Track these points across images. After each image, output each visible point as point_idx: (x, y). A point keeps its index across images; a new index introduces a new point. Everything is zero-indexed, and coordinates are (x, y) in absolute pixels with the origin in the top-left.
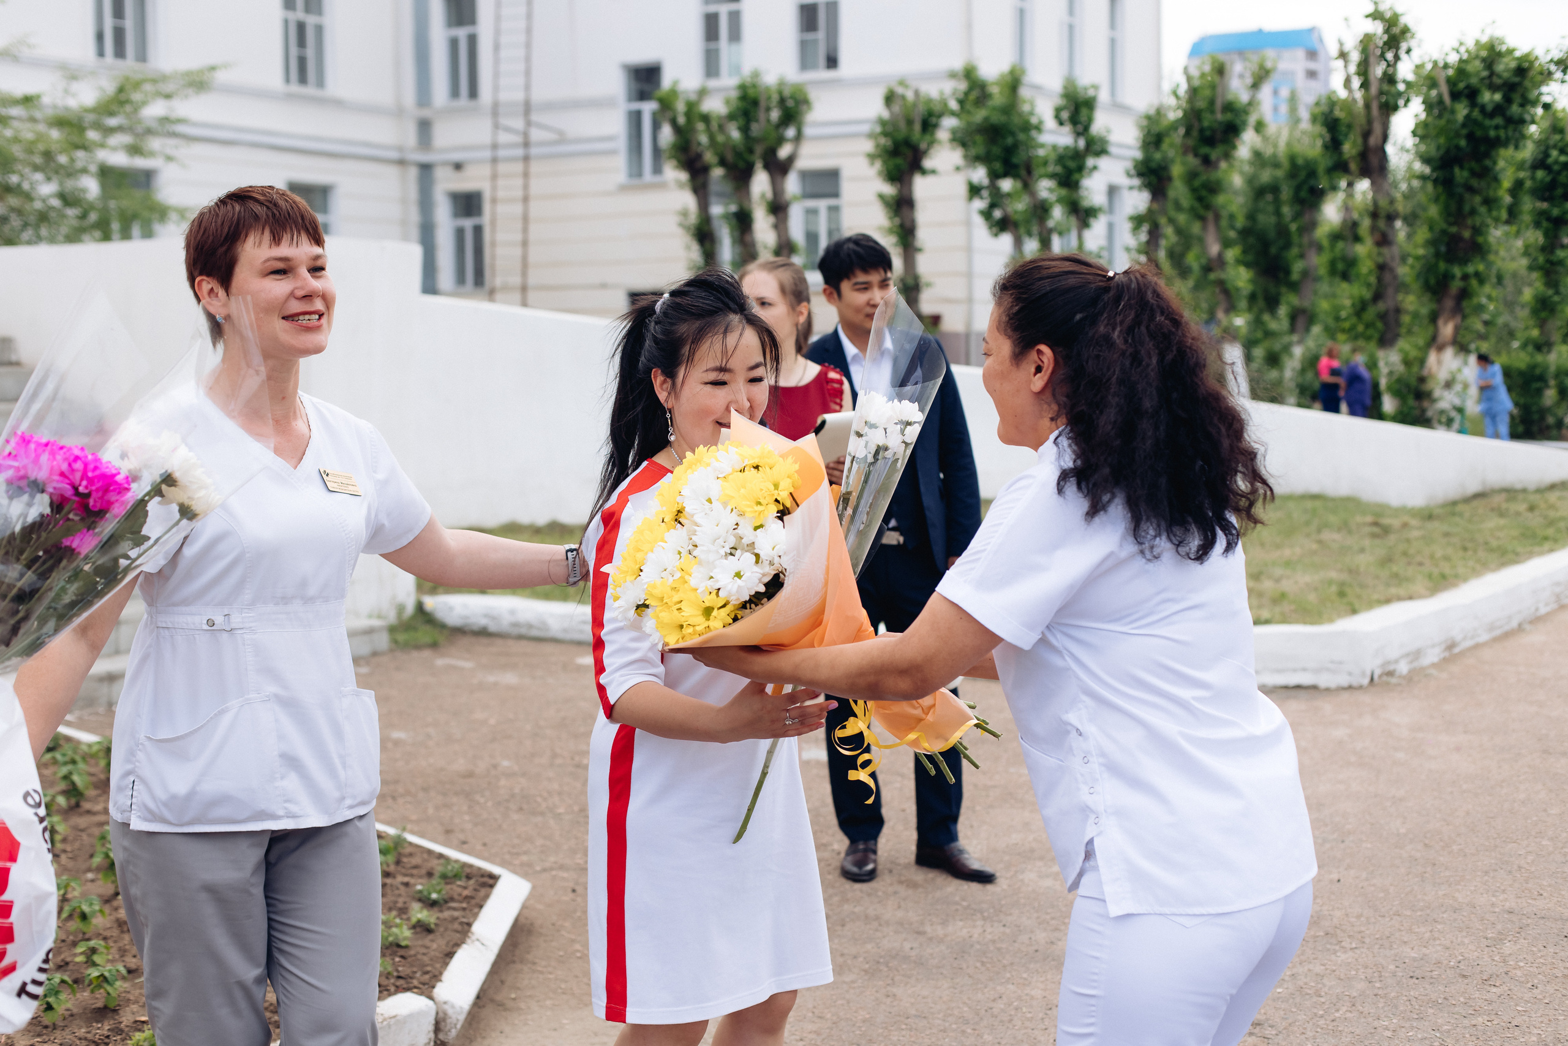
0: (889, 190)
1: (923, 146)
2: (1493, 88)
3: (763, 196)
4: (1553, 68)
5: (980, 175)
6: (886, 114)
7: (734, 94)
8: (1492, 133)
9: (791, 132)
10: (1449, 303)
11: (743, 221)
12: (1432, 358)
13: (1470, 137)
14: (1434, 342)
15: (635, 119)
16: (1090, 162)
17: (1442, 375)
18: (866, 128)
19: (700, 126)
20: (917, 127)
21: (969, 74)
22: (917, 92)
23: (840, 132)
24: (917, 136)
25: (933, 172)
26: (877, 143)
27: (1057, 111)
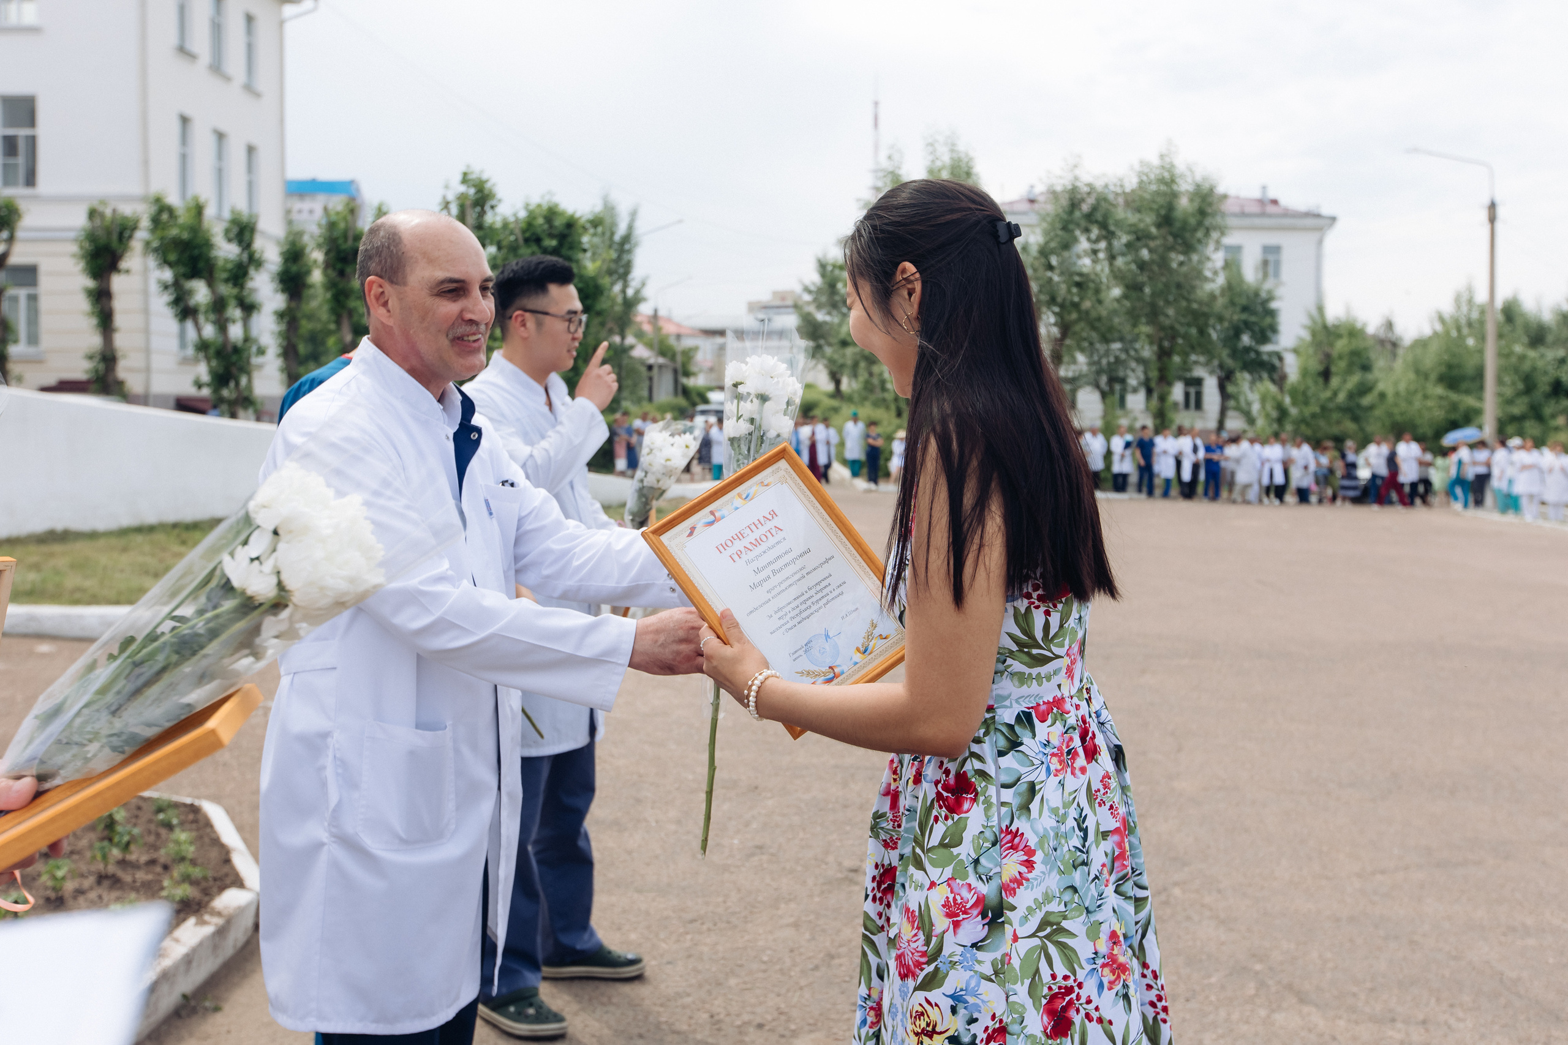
0: (90, 283)
1: (120, 251)
5: (168, 275)
6: (89, 226)
16: (252, 271)
18: (72, 235)
20: (115, 237)
21: (158, 200)
22: (114, 211)
23: (48, 237)
24: (115, 243)
25: (127, 271)
26: (81, 248)
27: (227, 231)
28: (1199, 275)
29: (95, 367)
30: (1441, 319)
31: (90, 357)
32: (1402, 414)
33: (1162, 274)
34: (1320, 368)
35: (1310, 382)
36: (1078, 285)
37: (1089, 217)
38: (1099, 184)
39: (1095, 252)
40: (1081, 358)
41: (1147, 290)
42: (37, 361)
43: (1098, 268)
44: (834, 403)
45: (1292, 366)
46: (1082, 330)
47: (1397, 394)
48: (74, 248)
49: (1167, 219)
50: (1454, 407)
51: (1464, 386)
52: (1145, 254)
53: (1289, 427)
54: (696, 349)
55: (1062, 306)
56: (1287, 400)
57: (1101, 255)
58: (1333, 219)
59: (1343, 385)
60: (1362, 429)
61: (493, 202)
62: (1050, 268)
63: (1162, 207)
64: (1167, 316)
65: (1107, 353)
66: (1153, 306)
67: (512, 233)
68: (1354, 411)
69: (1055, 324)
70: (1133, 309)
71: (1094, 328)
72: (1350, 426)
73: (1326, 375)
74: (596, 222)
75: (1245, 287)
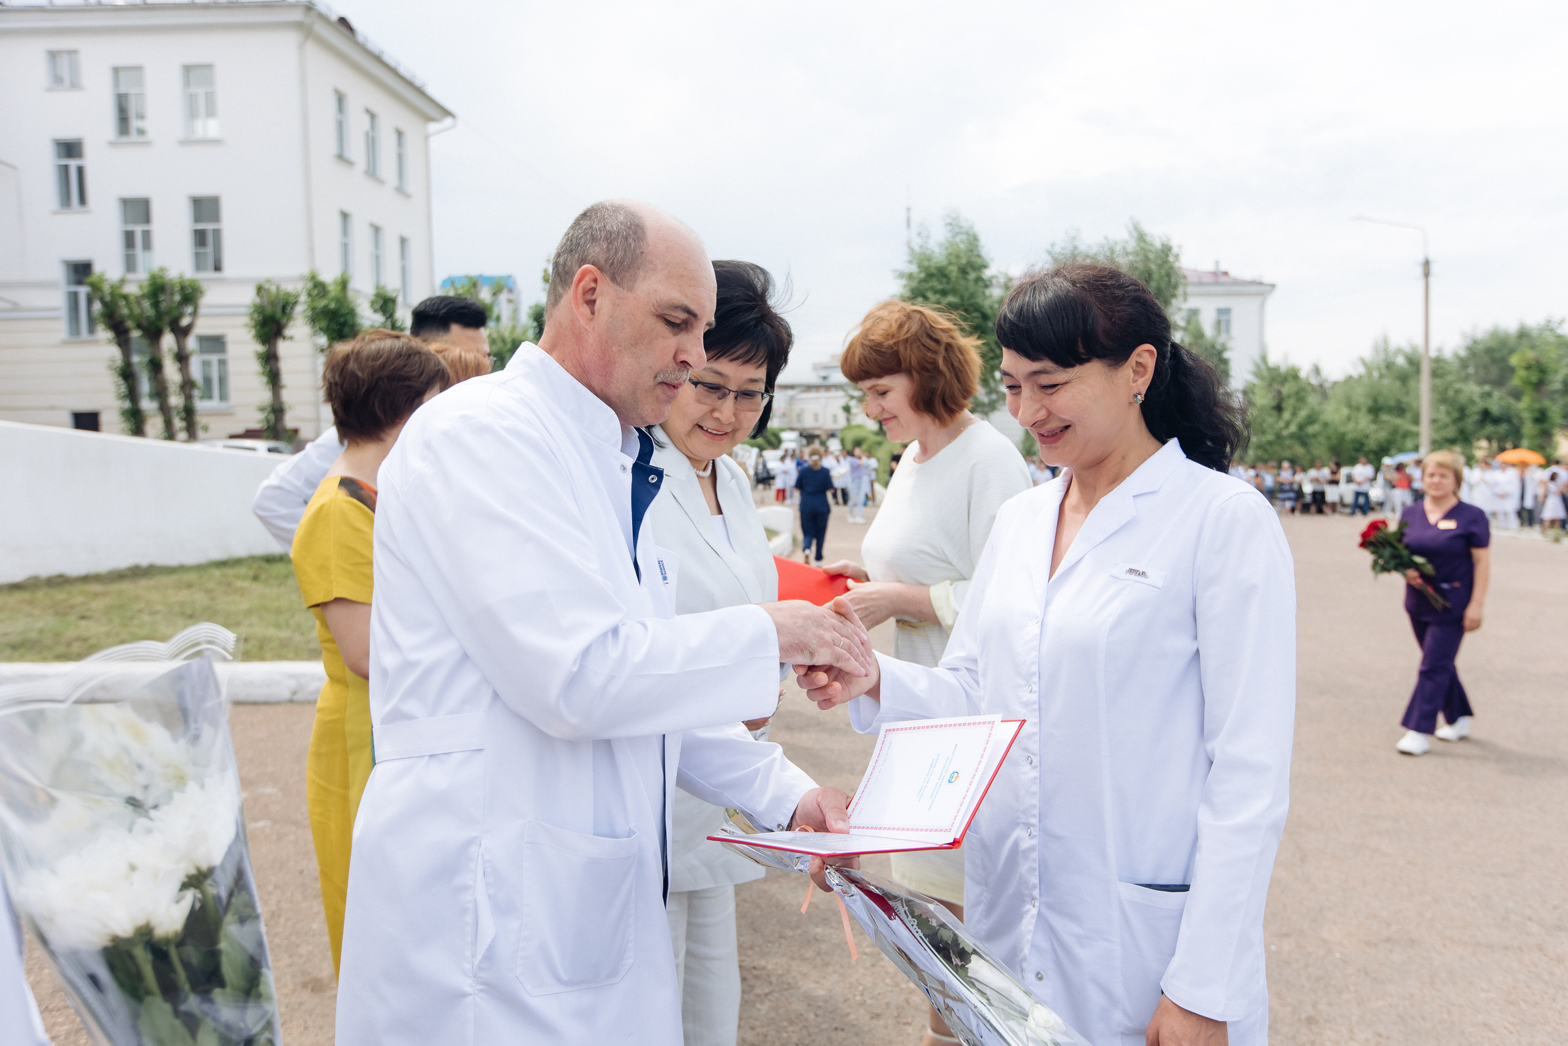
0: (261, 348)
1: (284, 321)
3: (170, 350)
5: (323, 340)
6: (258, 301)
7: (146, 284)
9: (189, 309)
11: (156, 366)
15: (74, 298)
18: (244, 310)
19: (123, 303)
20: (280, 310)
21: (313, 278)
22: (278, 288)
23: (225, 312)
24: (279, 314)
25: (291, 338)
26: (252, 319)
27: (373, 303)
29: (266, 417)
31: (262, 409)
34: (1274, 403)
42: (228, 414)
44: (879, 438)
47: (1336, 422)
48: (246, 320)
58: (1273, 286)
59: (1293, 417)
68: (1301, 438)
72: (1299, 450)
73: (1279, 408)
75: (1203, 340)
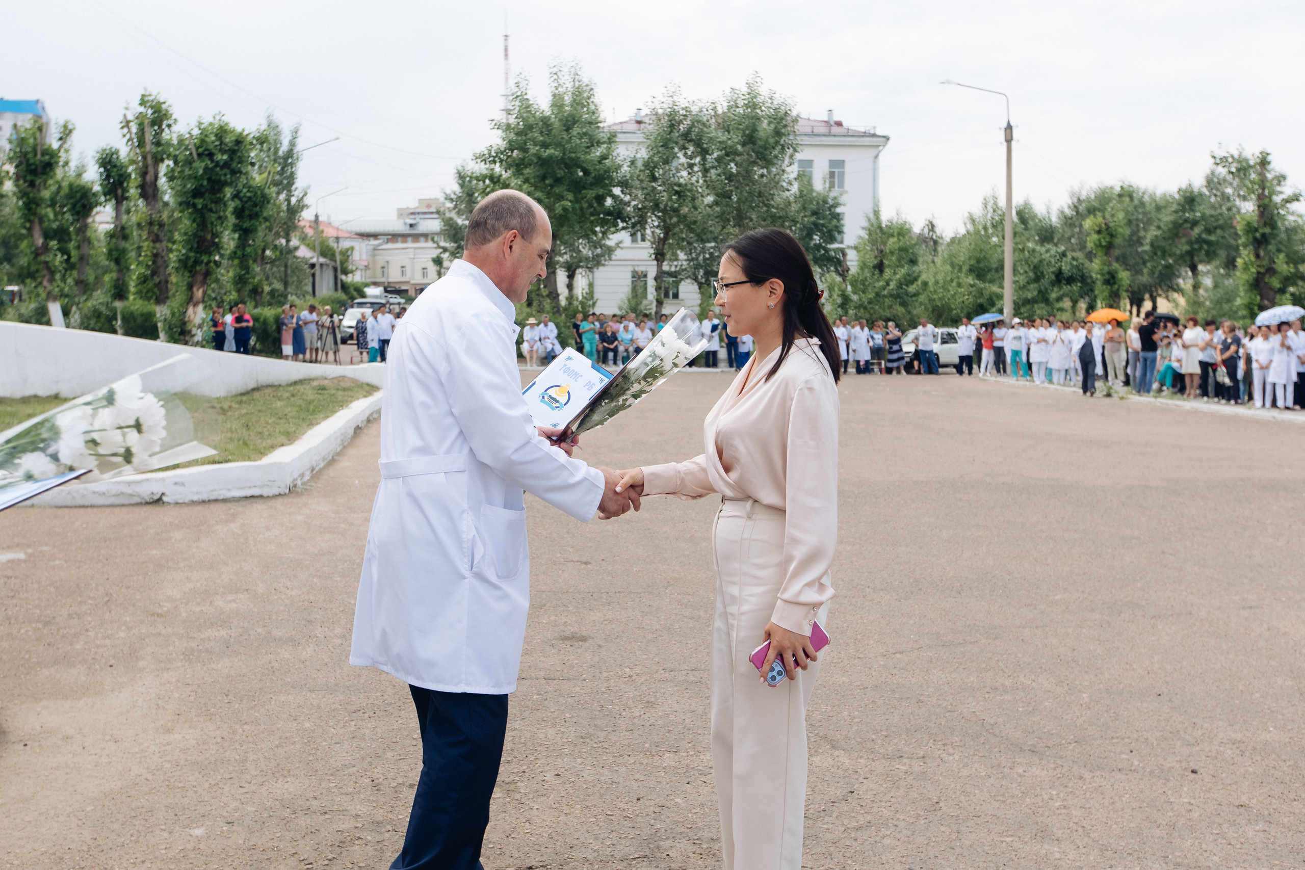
2: (223, 152)
4: (255, 142)
8: (223, 178)
10: (200, 278)
12: (190, 310)
13: (209, 180)
14: (190, 300)
17: (197, 320)
28: (776, 184)
30: (973, 221)
32: (940, 299)
33: (748, 185)
34: (876, 262)
35: (867, 273)
36: (677, 193)
37: (686, 136)
38: (695, 109)
39: (691, 166)
40: (682, 255)
41: (735, 198)
43: (694, 179)
45: (853, 261)
46: (682, 231)
47: (937, 282)
49: (750, 139)
50: (981, 293)
51: (989, 276)
52: (733, 168)
53: (851, 312)
54: (352, 248)
55: (664, 211)
56: (849, 288)
57: (696, 169)
58: (887, 138)
59: (894, 275)
60: (909, 313)
61: (170, 122)
62: (654, 179)
63: (747, 127)
64: (751, 220)
65: (703, 251)
66: (739, 210)
67: (186, 149)
68: (902, 297)
69: (657, 227)
70: (723, 213)
71: (692, 230)
72: (899, 310)
73: (880, 267)
74: (262, 140)
75: (814, 194)
